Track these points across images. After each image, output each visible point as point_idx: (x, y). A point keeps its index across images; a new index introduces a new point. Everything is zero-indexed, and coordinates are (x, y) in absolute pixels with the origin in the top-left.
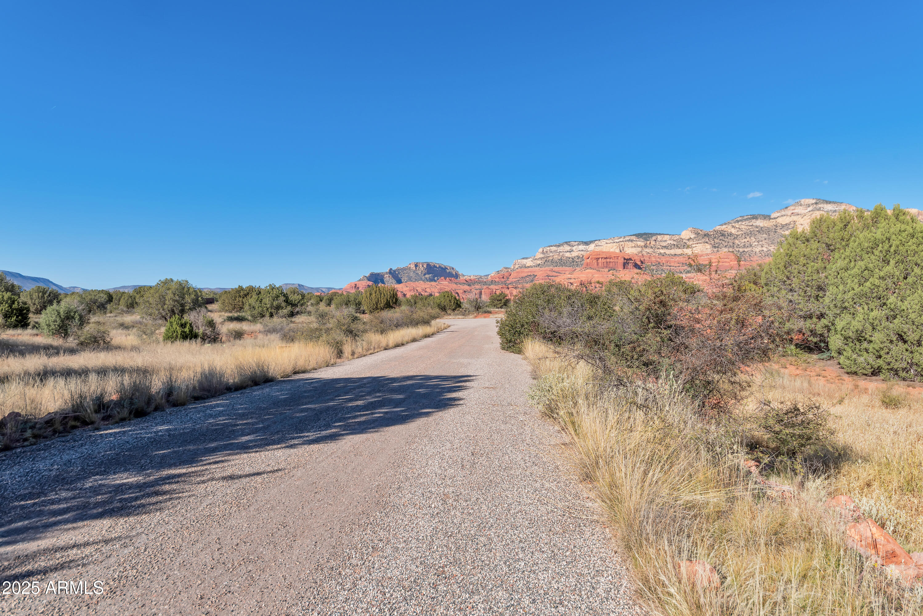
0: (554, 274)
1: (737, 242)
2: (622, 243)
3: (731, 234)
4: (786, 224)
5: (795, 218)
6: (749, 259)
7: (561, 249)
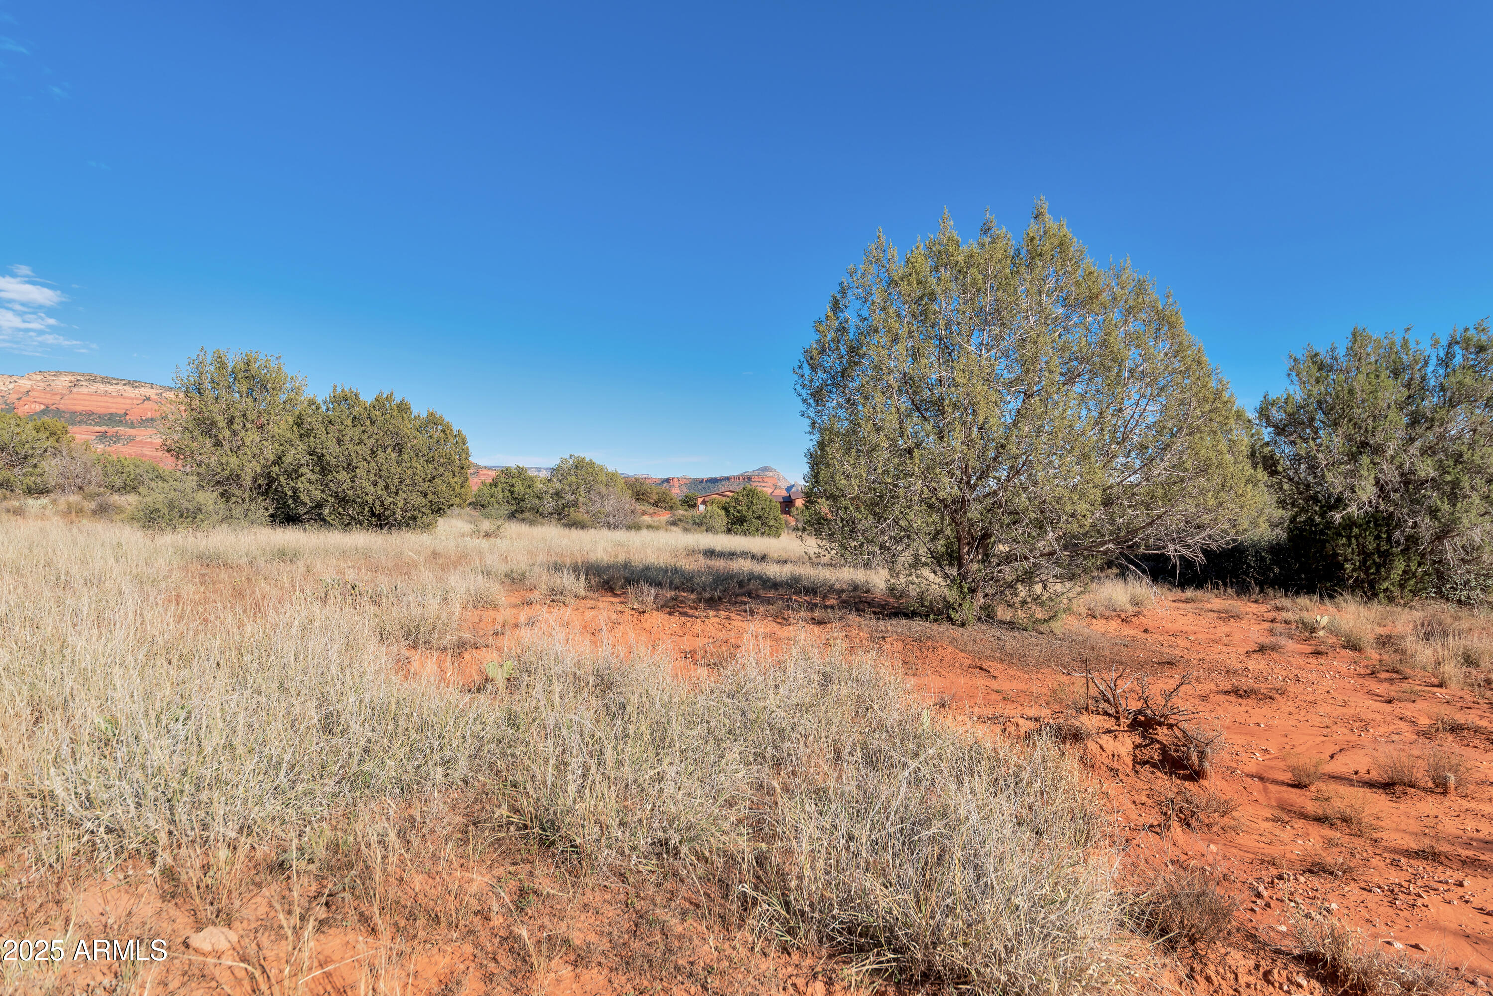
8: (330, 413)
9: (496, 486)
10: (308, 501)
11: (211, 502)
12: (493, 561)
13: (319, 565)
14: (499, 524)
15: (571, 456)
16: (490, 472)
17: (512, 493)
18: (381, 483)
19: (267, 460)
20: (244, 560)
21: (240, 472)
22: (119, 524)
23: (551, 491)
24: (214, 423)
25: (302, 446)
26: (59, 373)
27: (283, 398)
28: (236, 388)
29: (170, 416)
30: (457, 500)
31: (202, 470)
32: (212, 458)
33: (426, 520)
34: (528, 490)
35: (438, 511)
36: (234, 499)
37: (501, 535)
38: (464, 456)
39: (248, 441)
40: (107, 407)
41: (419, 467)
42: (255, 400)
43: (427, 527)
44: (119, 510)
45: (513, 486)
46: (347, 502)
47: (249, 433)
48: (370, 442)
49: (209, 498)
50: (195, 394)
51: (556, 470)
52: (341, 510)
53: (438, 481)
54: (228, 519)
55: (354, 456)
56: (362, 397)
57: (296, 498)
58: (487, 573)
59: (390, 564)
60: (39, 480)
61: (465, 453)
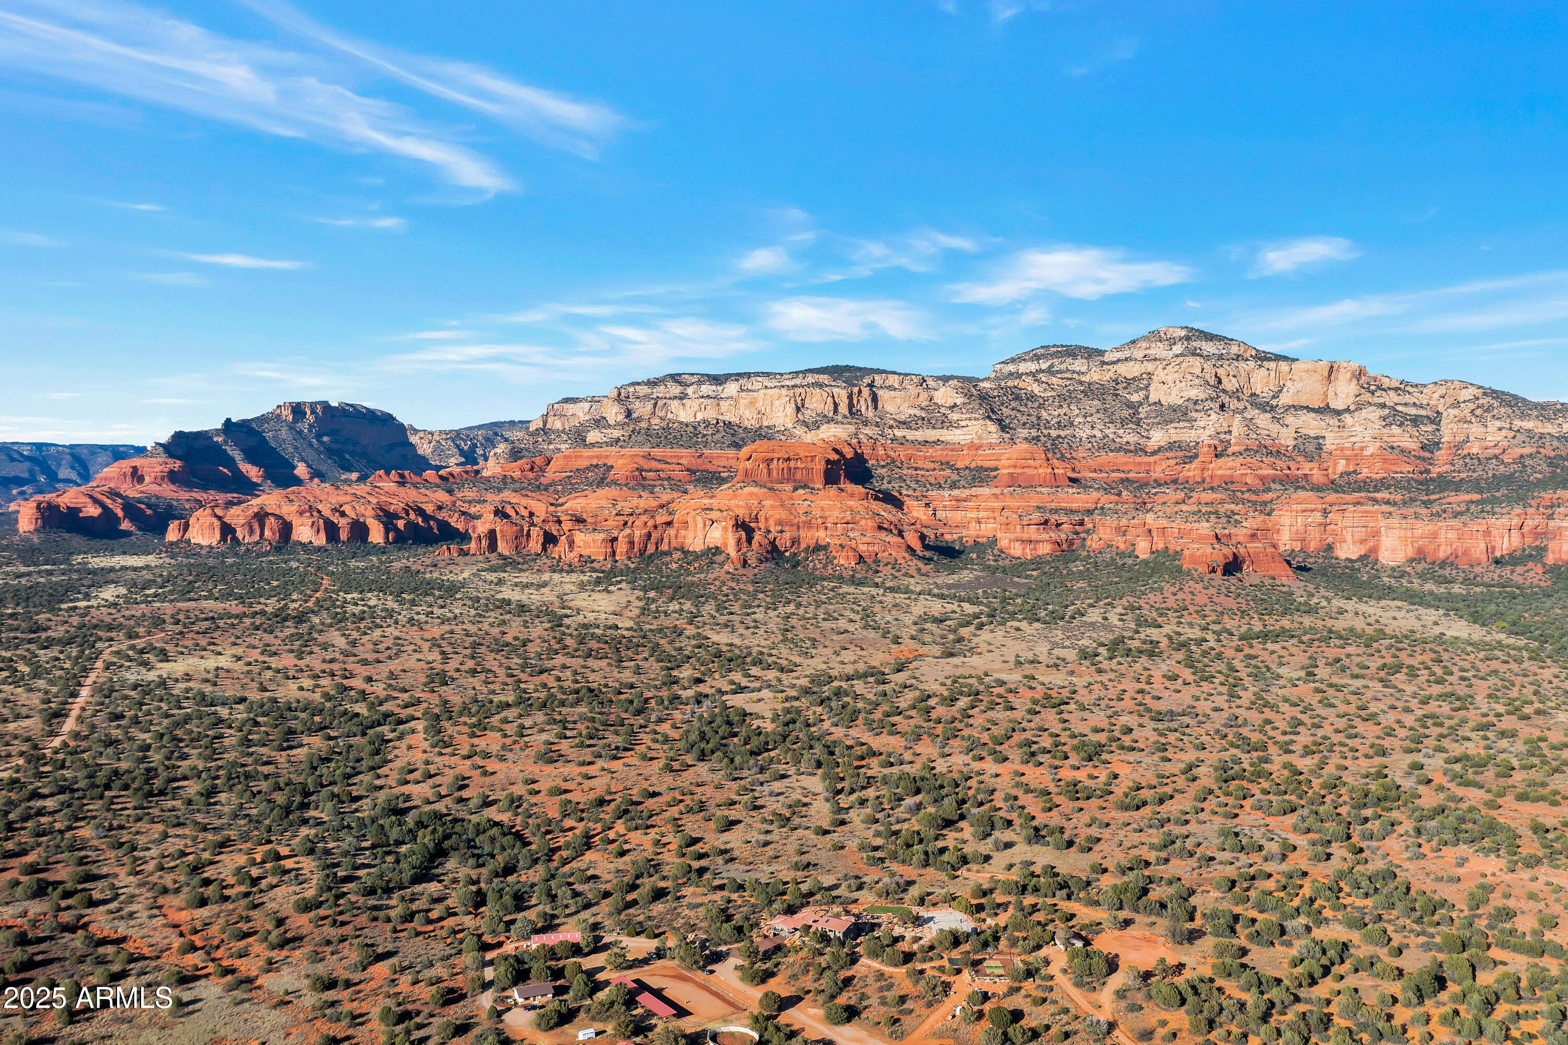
0: (654, 465)
1: (1044, 414)
2: (801, 390)
3: (1032, 397)
4: (1134, 378)
5: (1150, 367)
6: (1068, 456)
7: (660, 391)
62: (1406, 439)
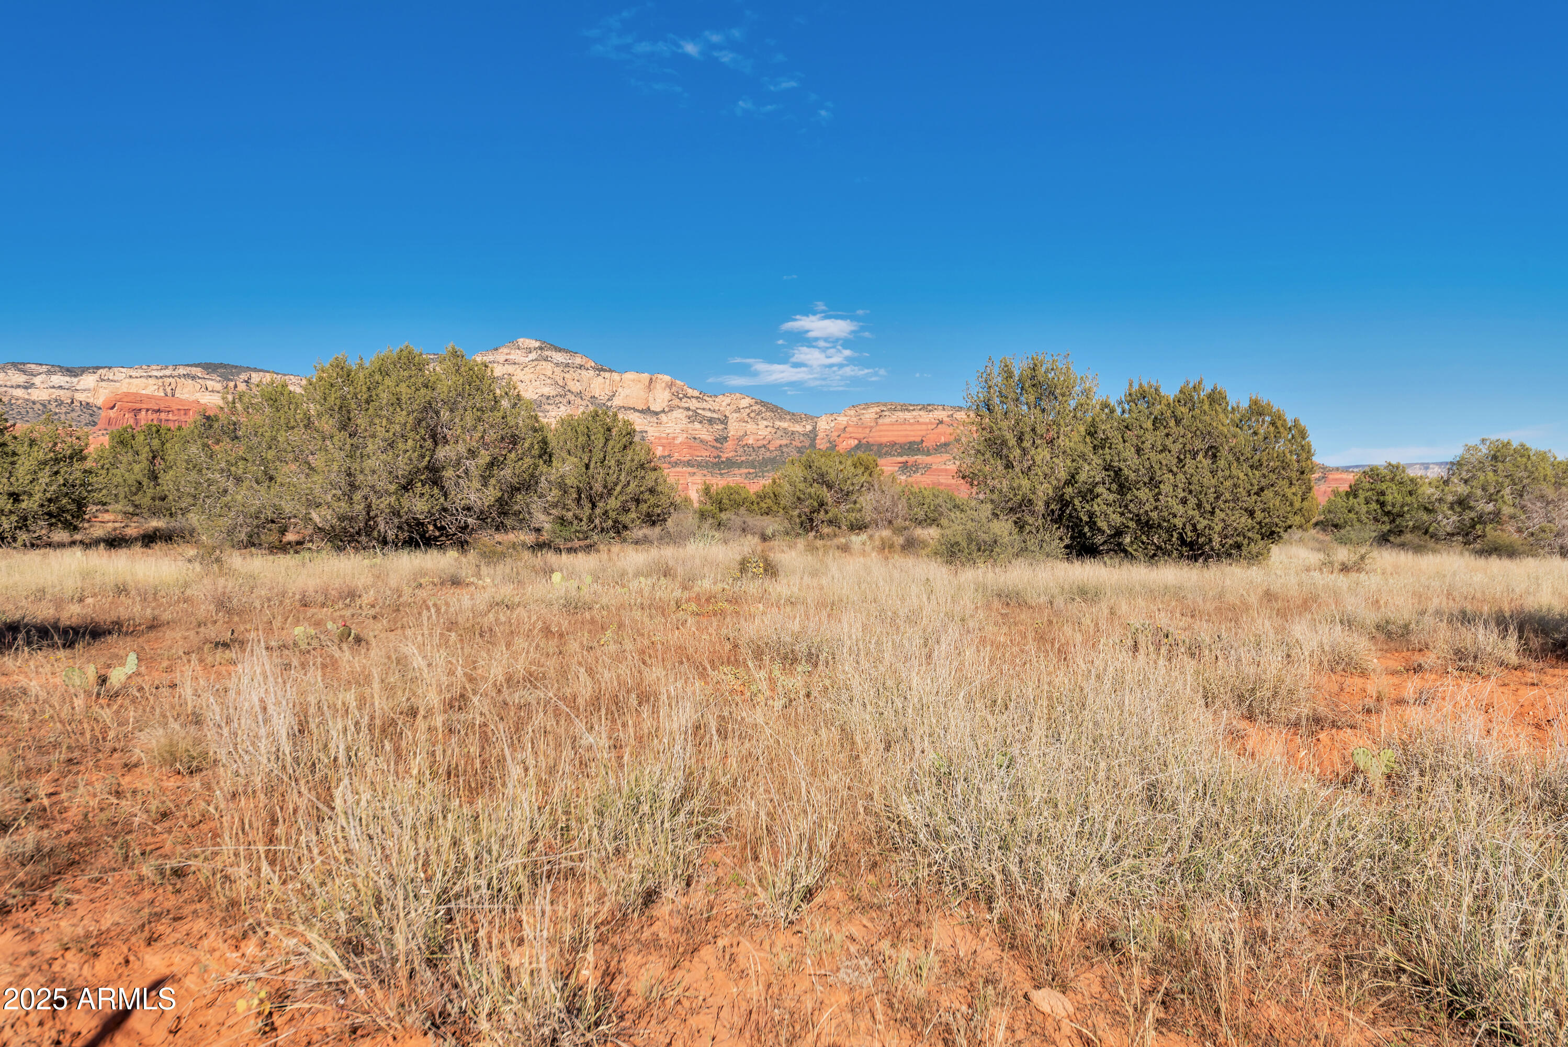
2: (171, 380)
5: (510, 369)
8: (1126, 416)
9: (1356, 496)
10: (1105, 528)
11: (1006, 533)
12: (1354, 605)
13: (1124, 608)
14: (1363, 551)
15: (1483, 441)
16: (1344, 476)
17: (1382, 504)
18: (1192, 501)
19: (1058, 480)
20: (1043, 599)
21: (1032, 496)
22: (925, 559)
23: (1450, 498)
24: (1004, 443)
25: (1096, 460)
26: (867, 406)
27: (1073, 404)
28: (1023, 399)
29: (964, 440)
30: (1298, 519)
31: (995, 497)
32: (1004, 483)
33: (1254, 548)
34: (1408, 499)
35: (1271, 535)
36: (1028, 528)
37: (1368, 568)
38: (1304, 455)
39: (1038, 459)
40: (907, 436)
41: (1241, 475)
42: (1043, 411)
43: (1255, 558)
44: (924, 544)
45: (1383, 493)
46: (1151, 527)
47: (1039, 450)
48: (1177, 447)
49: (1003, 528)
50: (984, 411)
51: (1457, 465)
52: (1144, 538)
53: (1268, 494)
54: (1023, 551)
55: (1157, 467)
56: (1163, 392)
57: (1092, 524)
58: (1349, 623)
59: (1210, 606)
60: (858, 516)
61: (1307, 451)
62: (704, 433)
